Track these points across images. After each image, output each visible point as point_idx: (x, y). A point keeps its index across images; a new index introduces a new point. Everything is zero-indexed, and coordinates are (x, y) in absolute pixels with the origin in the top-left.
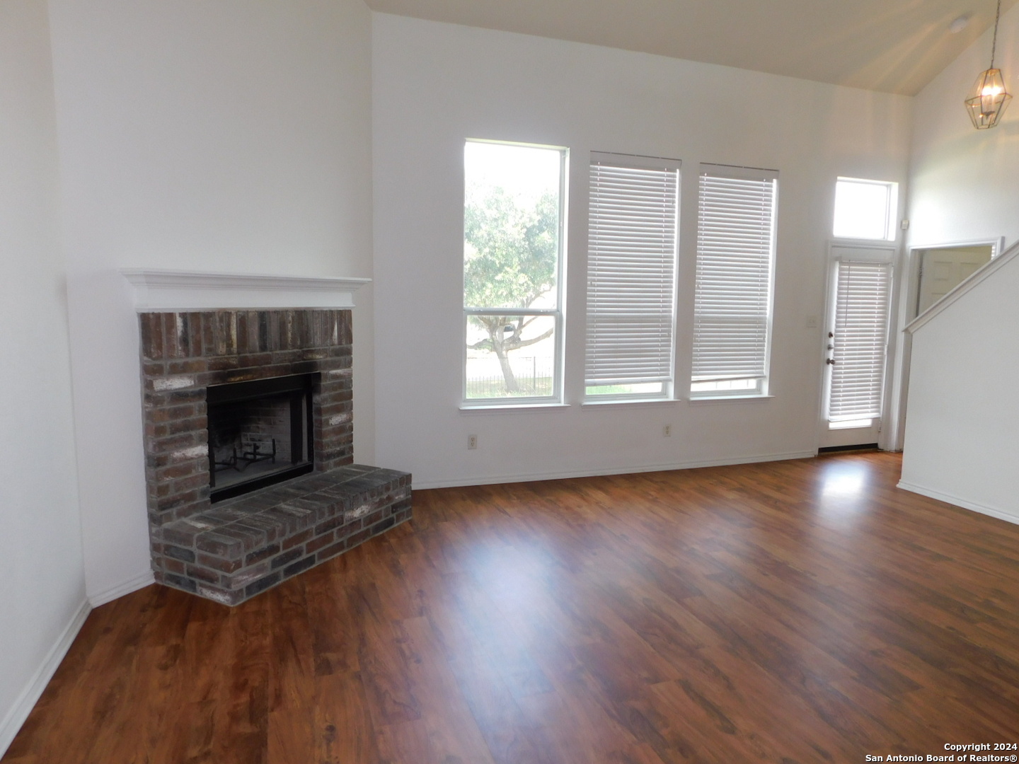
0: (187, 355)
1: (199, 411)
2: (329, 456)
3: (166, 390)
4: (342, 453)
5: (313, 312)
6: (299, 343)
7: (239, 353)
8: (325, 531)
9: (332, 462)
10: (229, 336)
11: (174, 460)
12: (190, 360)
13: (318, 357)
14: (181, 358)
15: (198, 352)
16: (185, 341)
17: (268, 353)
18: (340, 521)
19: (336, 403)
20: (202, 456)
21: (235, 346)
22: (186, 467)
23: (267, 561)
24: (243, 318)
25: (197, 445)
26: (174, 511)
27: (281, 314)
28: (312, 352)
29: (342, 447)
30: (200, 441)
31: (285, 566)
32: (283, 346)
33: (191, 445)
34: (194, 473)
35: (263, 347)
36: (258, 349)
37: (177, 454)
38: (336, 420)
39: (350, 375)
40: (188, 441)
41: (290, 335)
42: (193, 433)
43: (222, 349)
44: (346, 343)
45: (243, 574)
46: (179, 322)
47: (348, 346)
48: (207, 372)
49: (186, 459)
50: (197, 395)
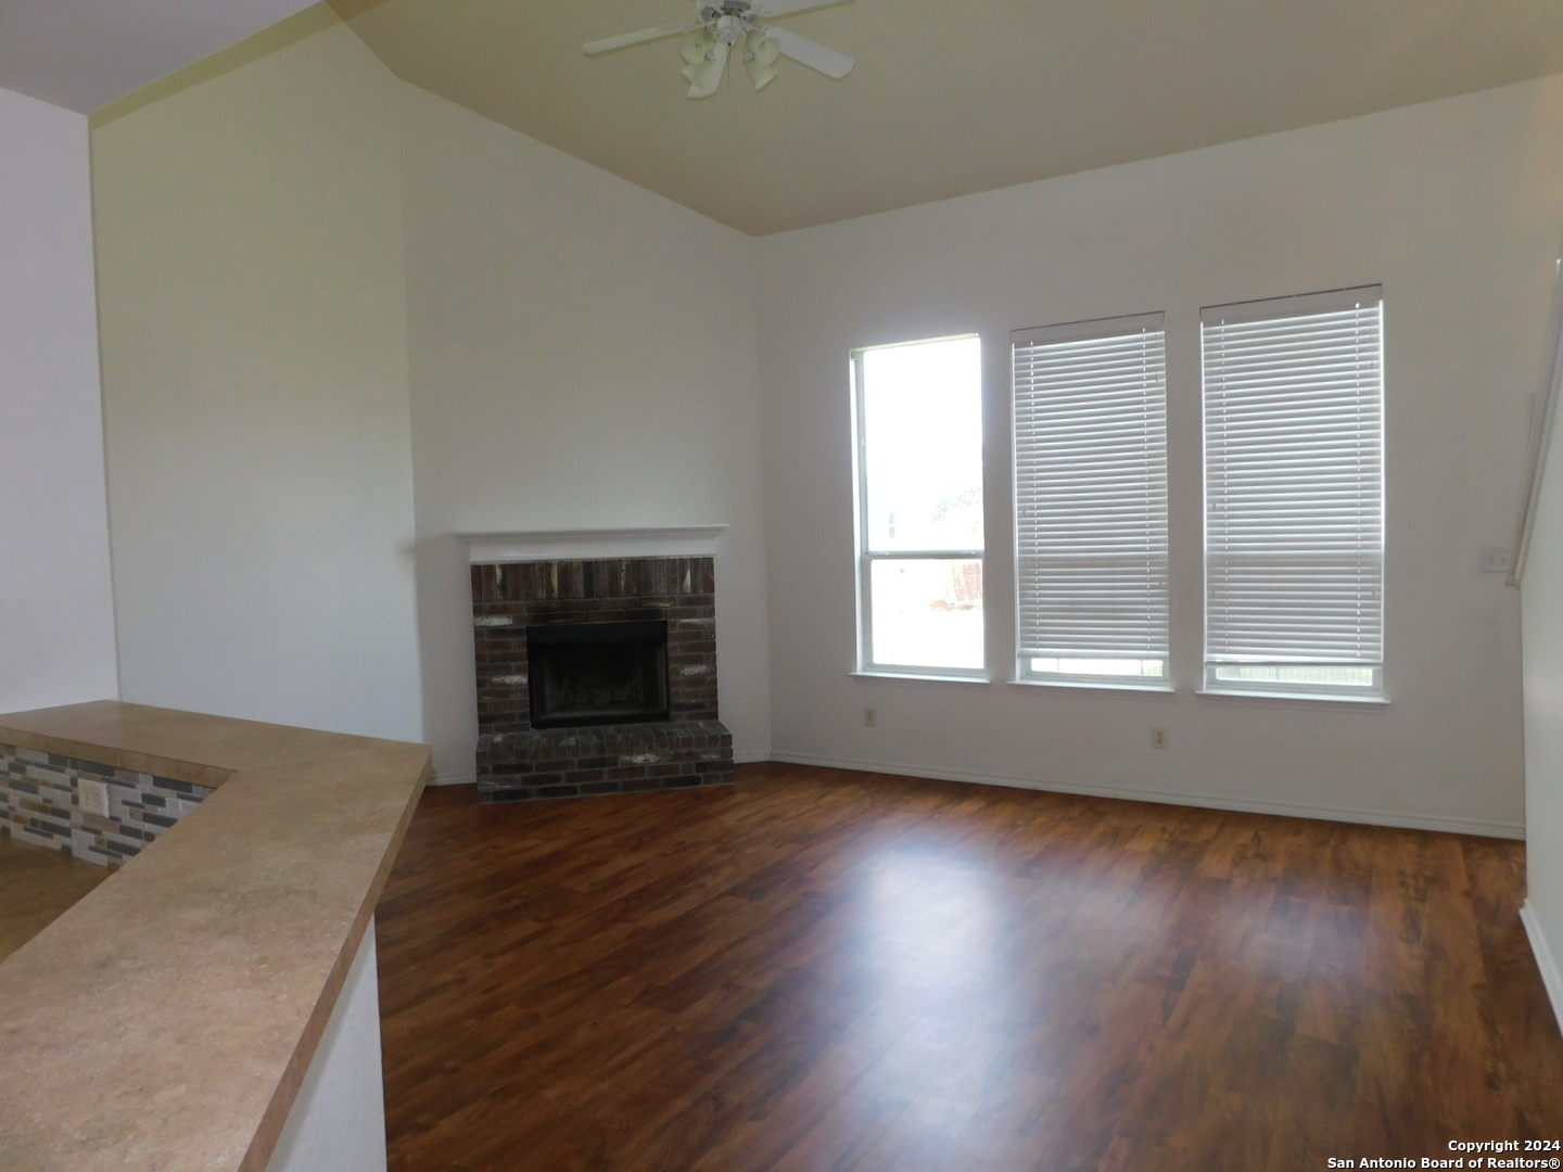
0: (505, 599)
1: (518, 646)
2: (680, 707)
3: (485, 626)
4: (700, 706)
5: (657, 562)
6: (635, 590)
7: (560, 598)
8: (591, 767)
9: (684, 713)
10: (550, 584)
11: (494, 684)
12: (508, 603)
13: (662, 604)
14: (500, 601)
15: (517, 597)
16: (503, 587)
17: (596, 599)
18: (614, 762)
19: (688, 654)
20: (521, 684)
21: (556, 592)
22: (506, 690)
23: (518, 776)
24: (566, 568)
25: (516, 674)
26: (493, 726)
27: (613, 565)
28: (651, 599)
29: (700, 700)
30: (519, 671)
31: (540, 787)
32: (614, 591)
33: (509, 674)
34: (512, 698)
35: (589, 592)
36: (583, 595)
37: (496, 679)
38: (690, 671)
39: (712, 626)
40: (508, 671)
41: (623, 583)
42: (512, 664)
43: (542, 594)
44: (705, 591)
45: (490, 780)
46: (499, 572)
47: (709, 595)
48: (525, 613)
49: (504, 684)
50: (518, 632)
